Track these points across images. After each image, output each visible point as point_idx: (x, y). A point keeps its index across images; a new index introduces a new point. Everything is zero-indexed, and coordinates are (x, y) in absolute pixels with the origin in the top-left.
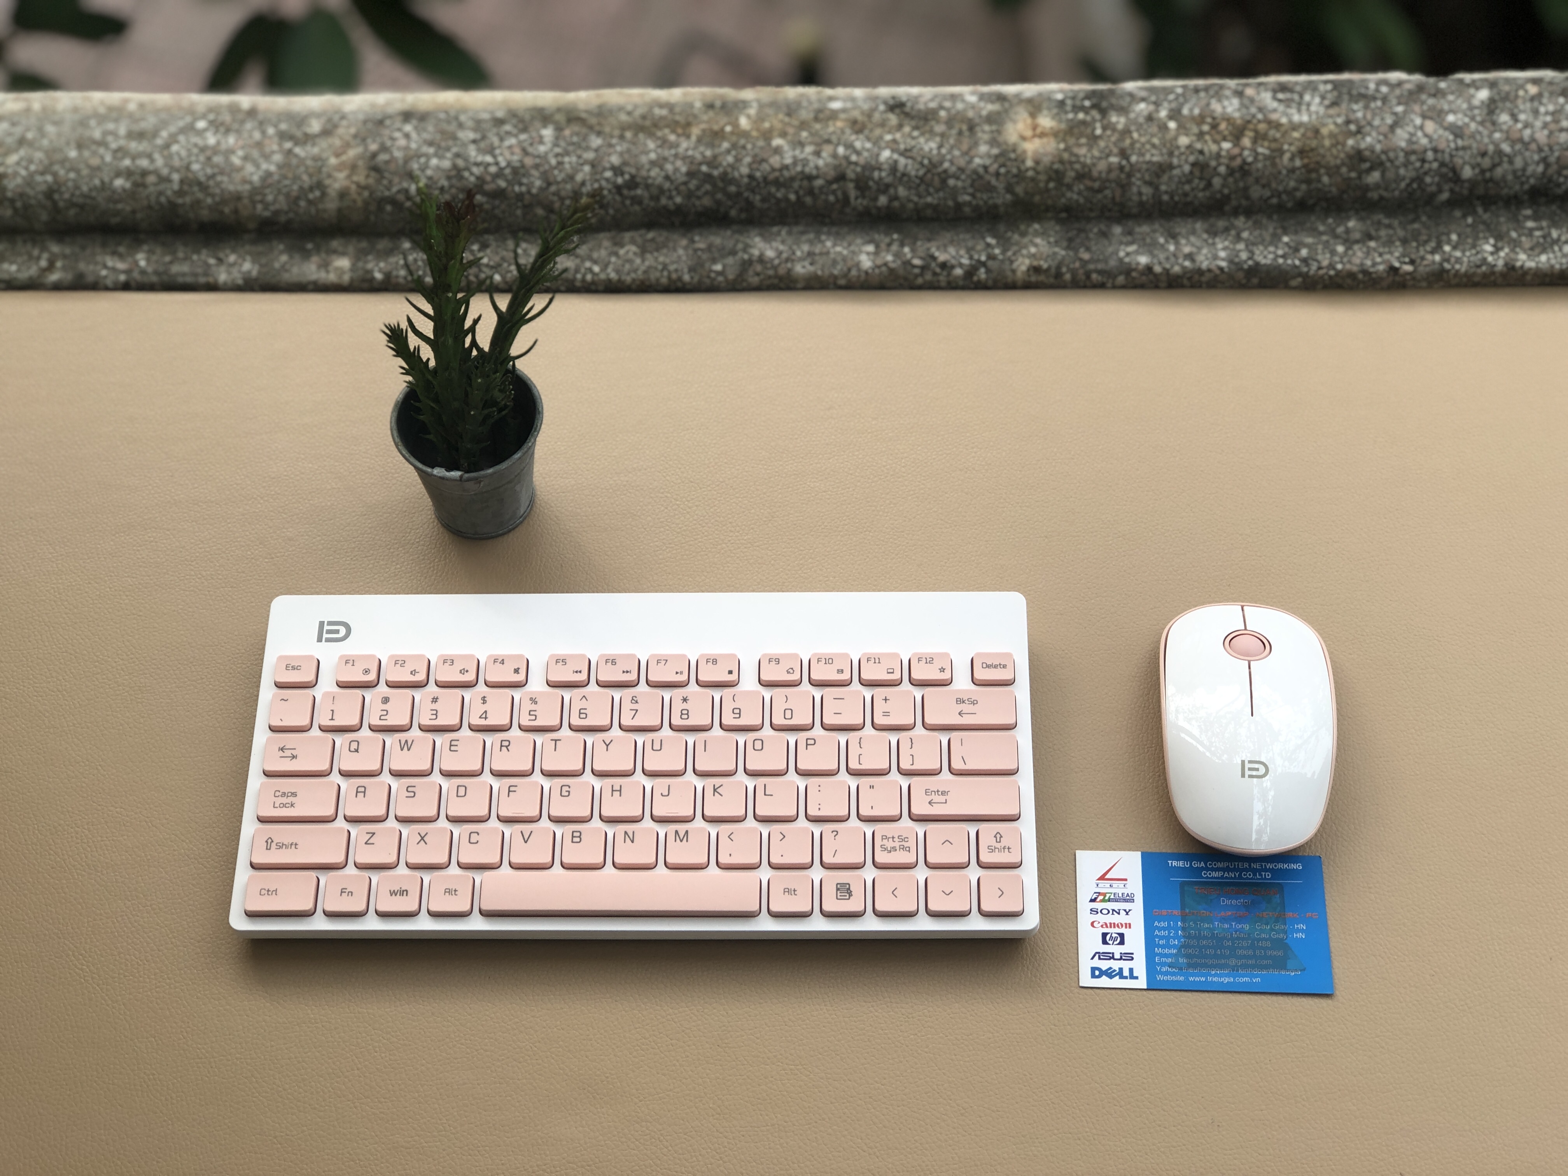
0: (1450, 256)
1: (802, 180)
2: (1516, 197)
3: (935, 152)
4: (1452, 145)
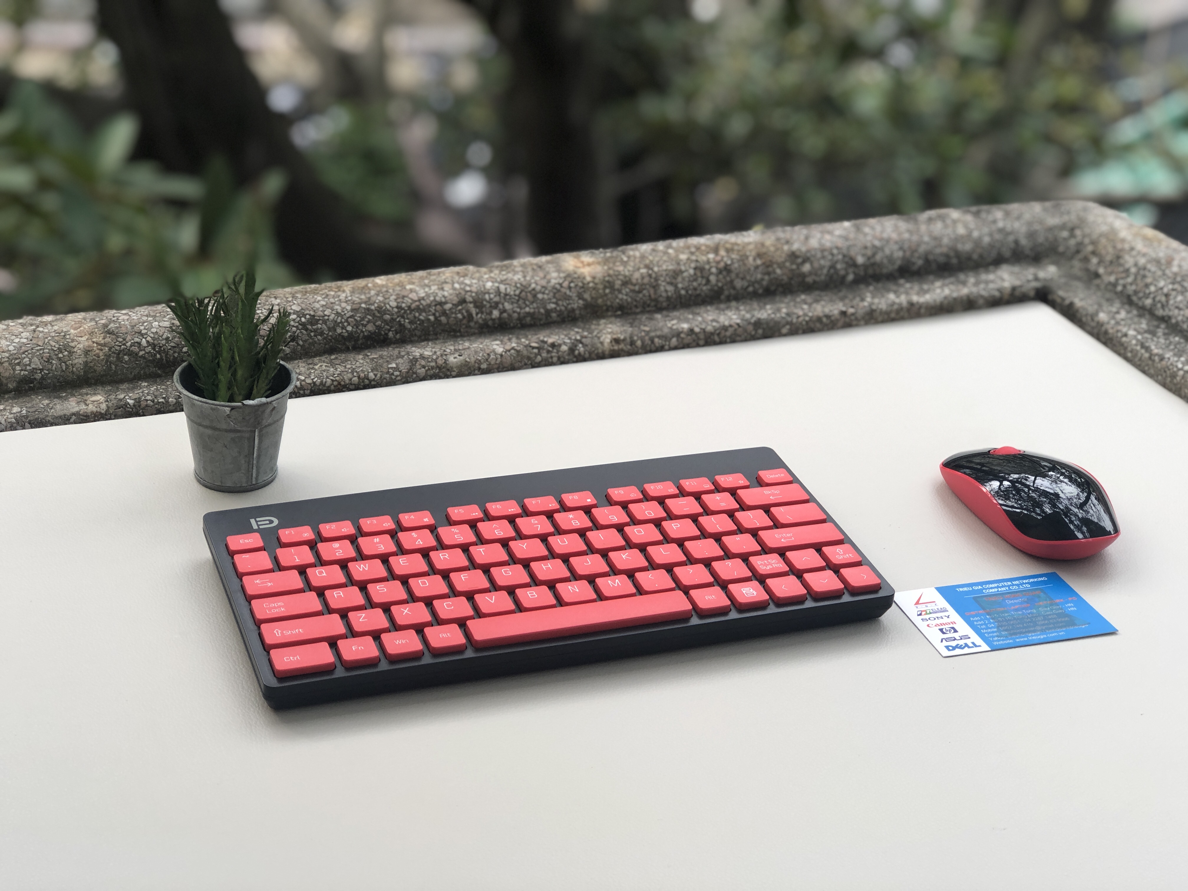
3: (522, 280)
4: (846, 245)
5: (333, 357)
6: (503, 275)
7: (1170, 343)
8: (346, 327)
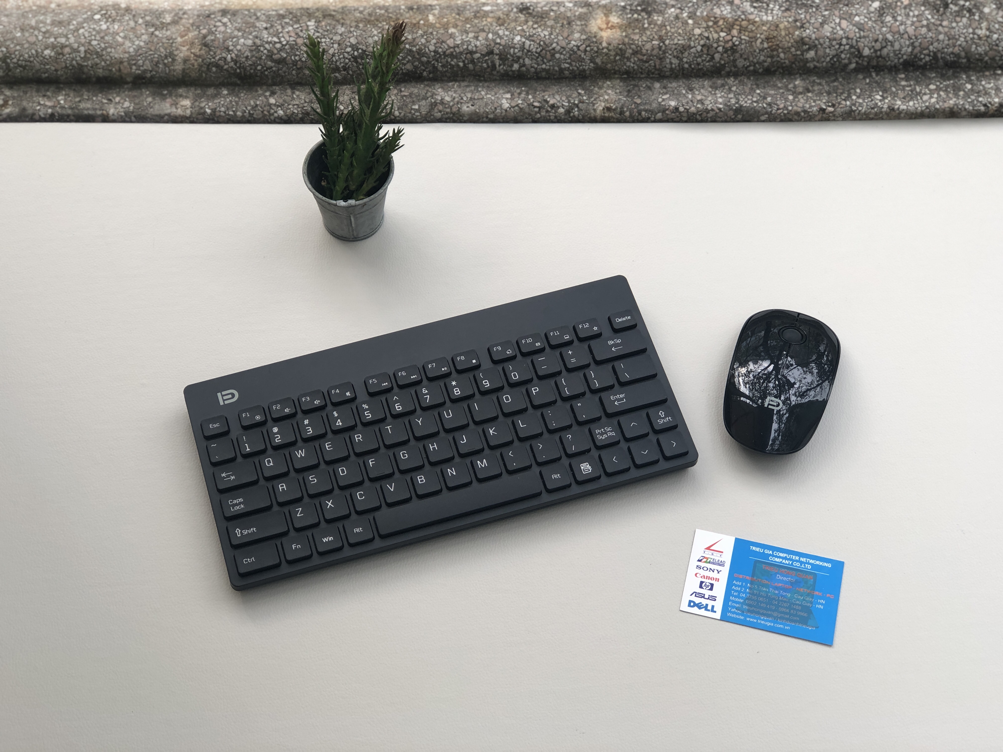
0: (856, 102)
1: (466, 54)
2: (895, 66)
3: (547, 37)
4: (858, 35)
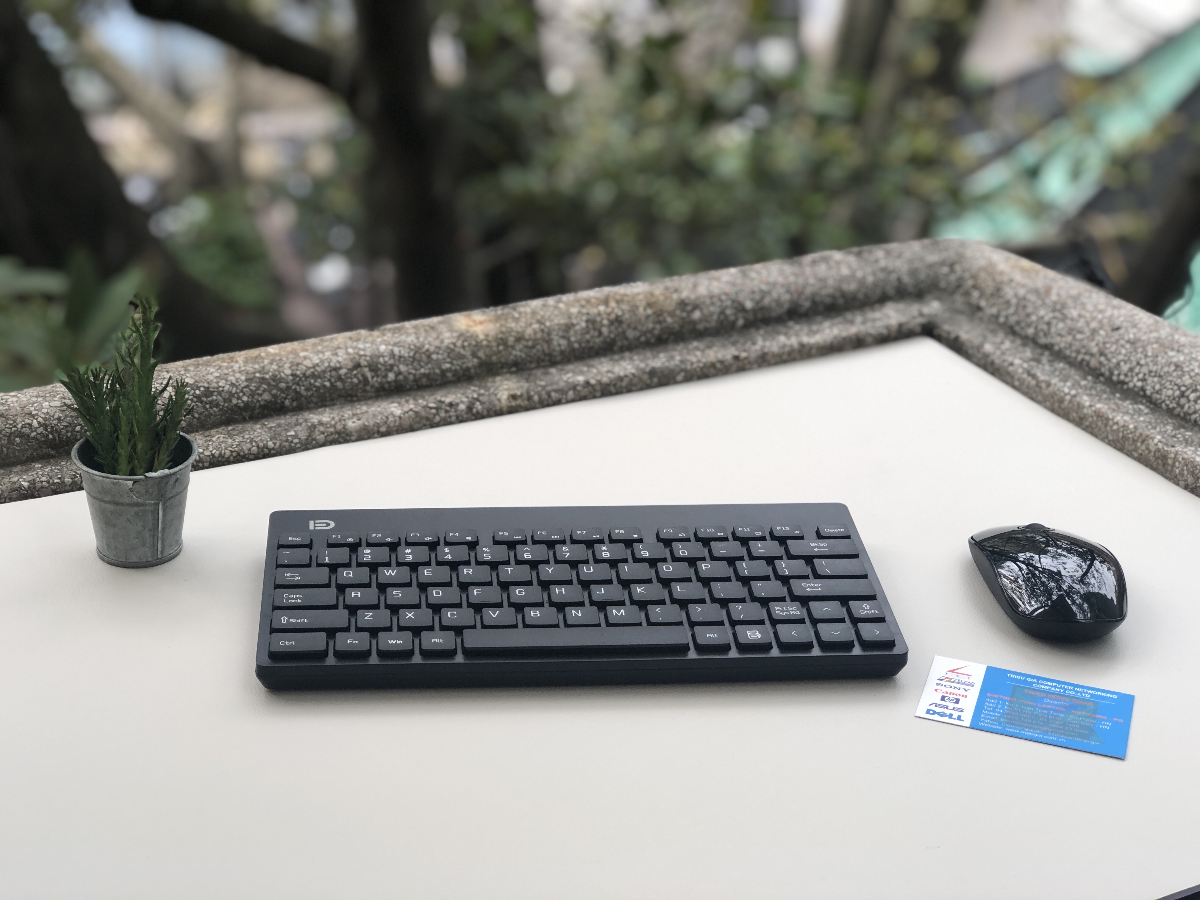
0: (764, 346)
2: (781, 316)
3: (415, 341)
4: (733, 290)
5: (230, 428)
6: (397, 338)
7: (1055, 370)
8: (241, 398)
